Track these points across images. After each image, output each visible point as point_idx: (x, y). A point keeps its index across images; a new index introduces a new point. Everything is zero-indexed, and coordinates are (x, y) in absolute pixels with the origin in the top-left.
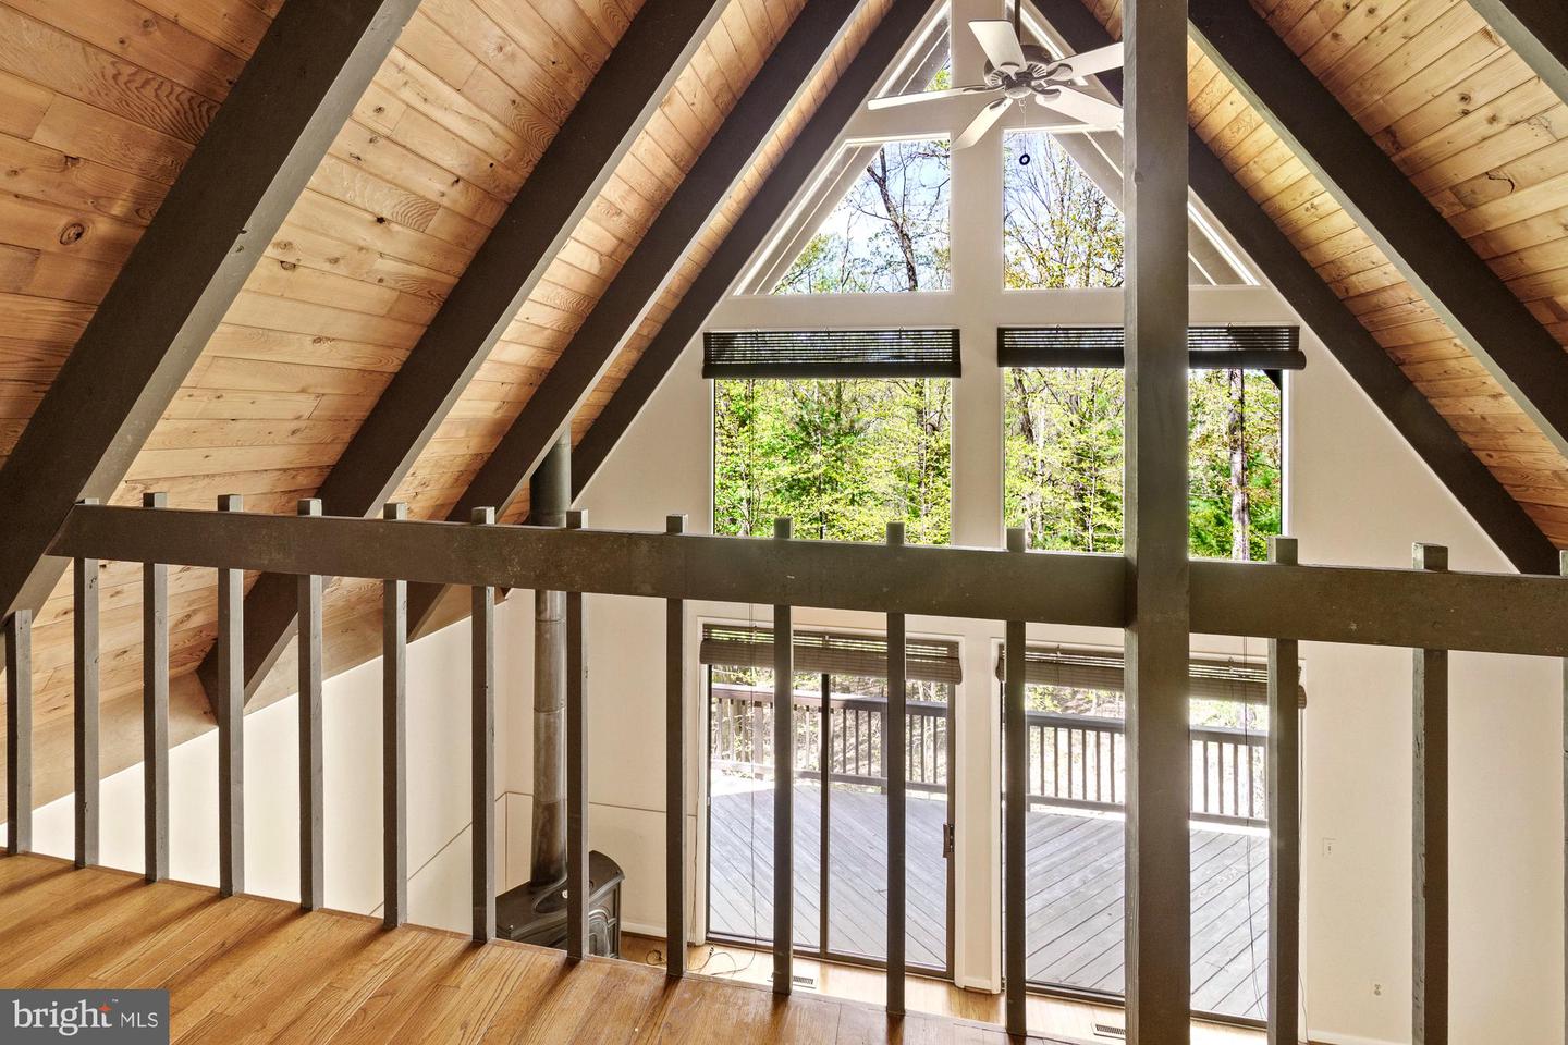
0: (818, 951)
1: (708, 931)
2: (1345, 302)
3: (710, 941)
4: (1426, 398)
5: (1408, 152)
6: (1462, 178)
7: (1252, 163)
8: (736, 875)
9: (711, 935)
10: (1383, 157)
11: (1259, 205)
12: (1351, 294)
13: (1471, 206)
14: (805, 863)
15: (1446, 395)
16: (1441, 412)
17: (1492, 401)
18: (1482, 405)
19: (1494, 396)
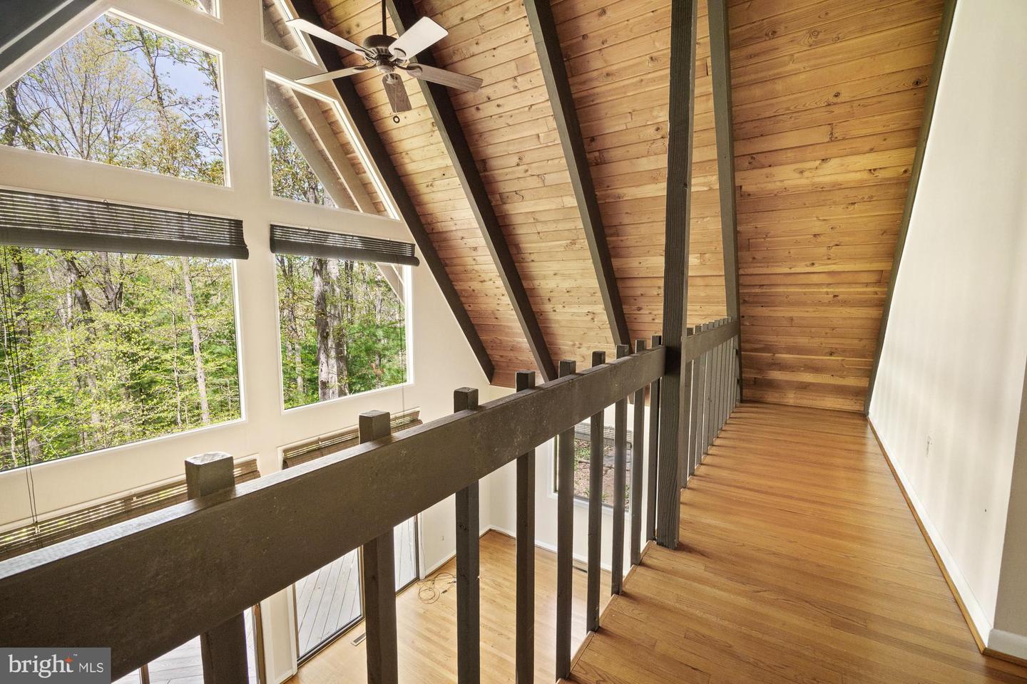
2: (430, 235)
4: (452, 282)
5: (488, 173)
6: (504, 191)
7: (404, 153)
10: (477, 172)
11: (400, 177)
12: (434, 231)
13: (505, 203)
15: (461, 281)
16: (456, 288)
17: (480, 284)
18: (475, 285)
19: (482, 282)
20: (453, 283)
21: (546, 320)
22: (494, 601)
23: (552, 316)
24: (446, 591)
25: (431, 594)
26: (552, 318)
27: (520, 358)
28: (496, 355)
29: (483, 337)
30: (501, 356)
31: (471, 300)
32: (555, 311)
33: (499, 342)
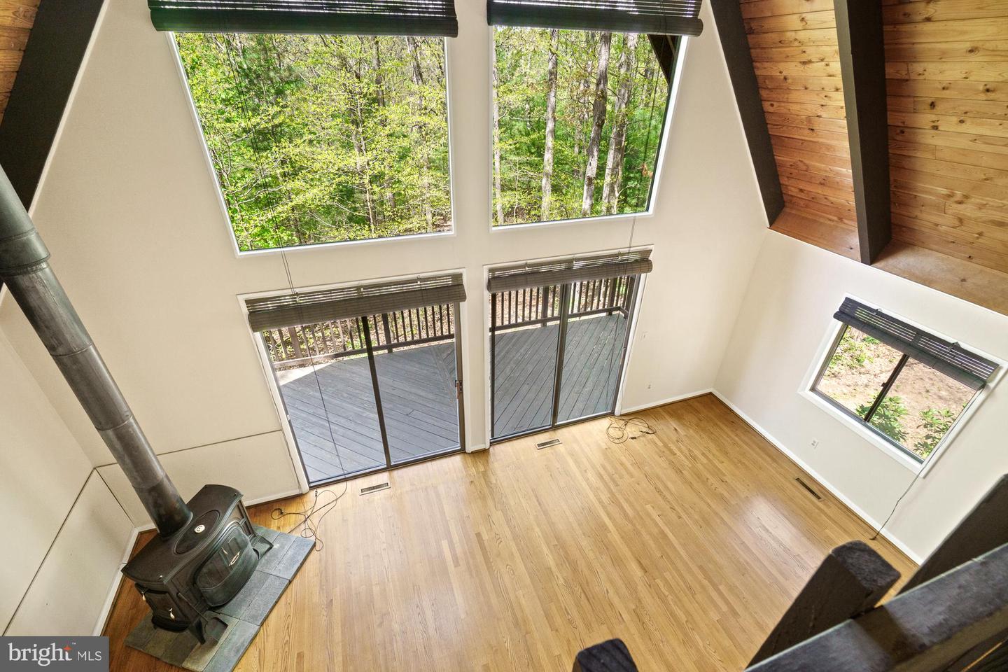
0: (386, 466)
1: (309, 483)
3: (312, 488)
8: (313, 438)
9: (312, 485)
14: (356, 413)
16: (757, 73)
17: (801, 67)
18: (791, 69)
19: (804, 63)
20: (755, 64)
21: (911, 143)
22: (681, 471)
23: (928, 138)
24: (635, 438)
25: (619, 434)
26: (923, 141)
27: (831, 198)
28: (792, 187)
29: (780, 158)
30: (801, 190)
31: (774, 96)
32: (936, 128)
33: (804, 168)
